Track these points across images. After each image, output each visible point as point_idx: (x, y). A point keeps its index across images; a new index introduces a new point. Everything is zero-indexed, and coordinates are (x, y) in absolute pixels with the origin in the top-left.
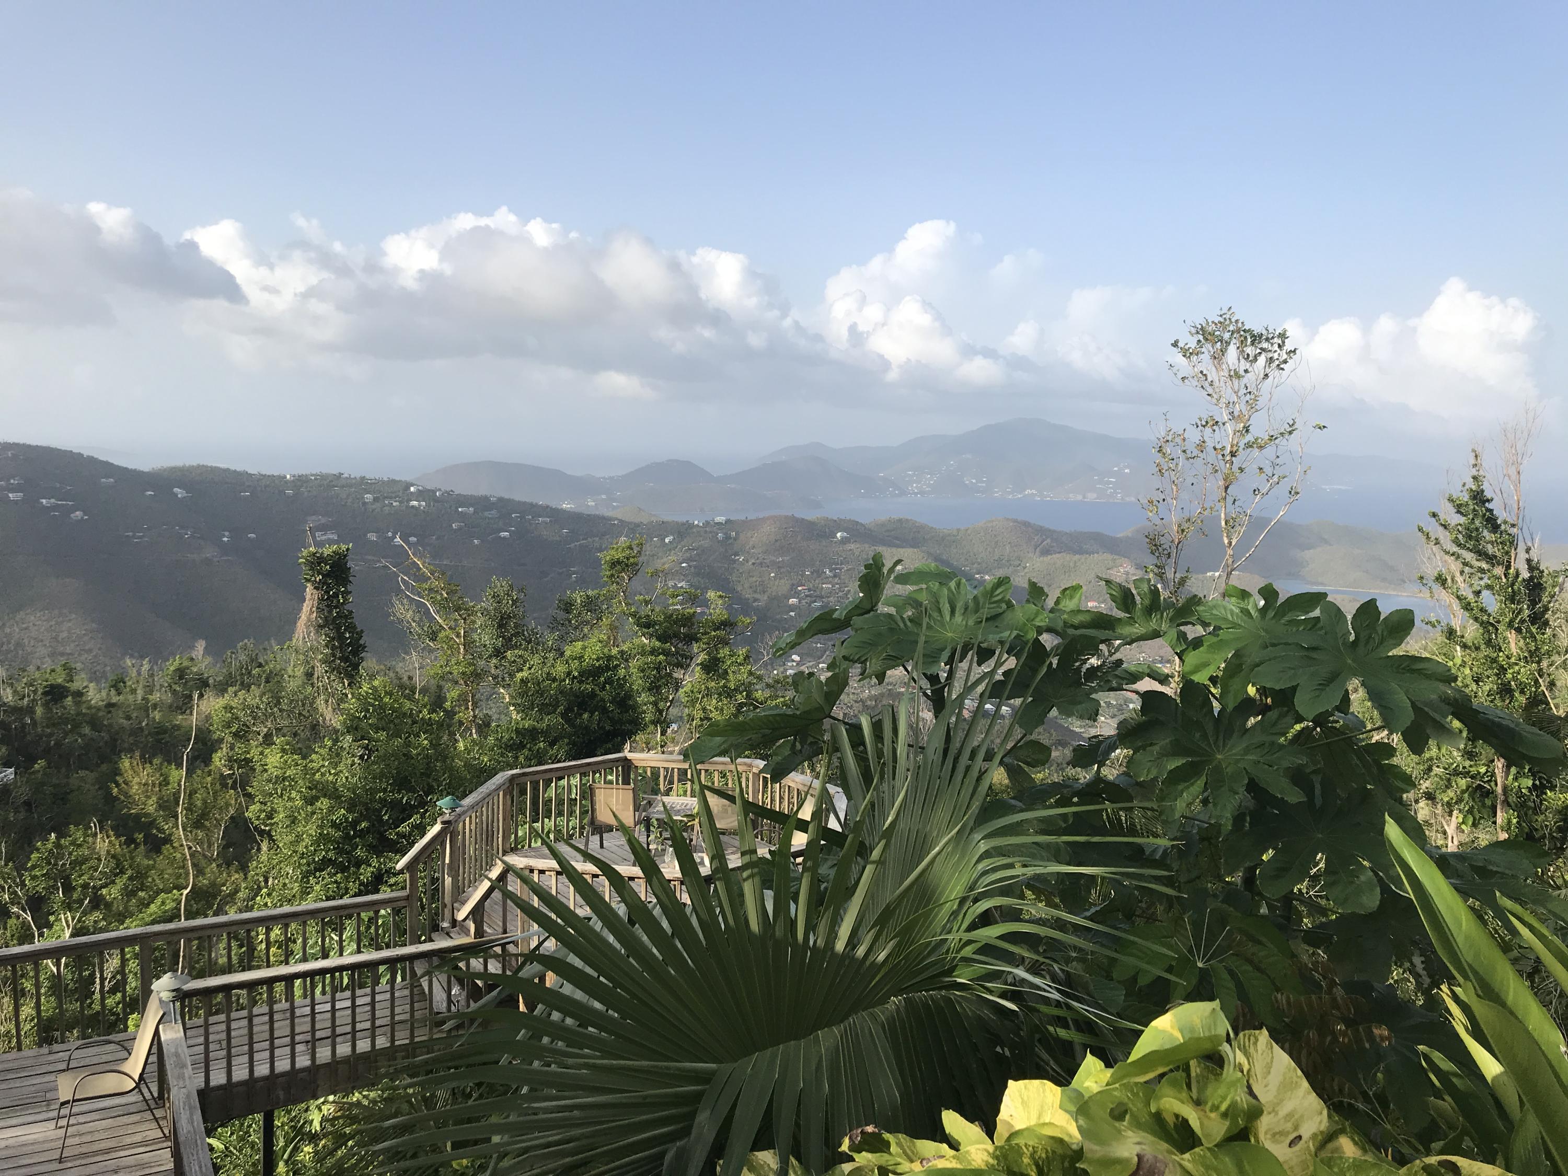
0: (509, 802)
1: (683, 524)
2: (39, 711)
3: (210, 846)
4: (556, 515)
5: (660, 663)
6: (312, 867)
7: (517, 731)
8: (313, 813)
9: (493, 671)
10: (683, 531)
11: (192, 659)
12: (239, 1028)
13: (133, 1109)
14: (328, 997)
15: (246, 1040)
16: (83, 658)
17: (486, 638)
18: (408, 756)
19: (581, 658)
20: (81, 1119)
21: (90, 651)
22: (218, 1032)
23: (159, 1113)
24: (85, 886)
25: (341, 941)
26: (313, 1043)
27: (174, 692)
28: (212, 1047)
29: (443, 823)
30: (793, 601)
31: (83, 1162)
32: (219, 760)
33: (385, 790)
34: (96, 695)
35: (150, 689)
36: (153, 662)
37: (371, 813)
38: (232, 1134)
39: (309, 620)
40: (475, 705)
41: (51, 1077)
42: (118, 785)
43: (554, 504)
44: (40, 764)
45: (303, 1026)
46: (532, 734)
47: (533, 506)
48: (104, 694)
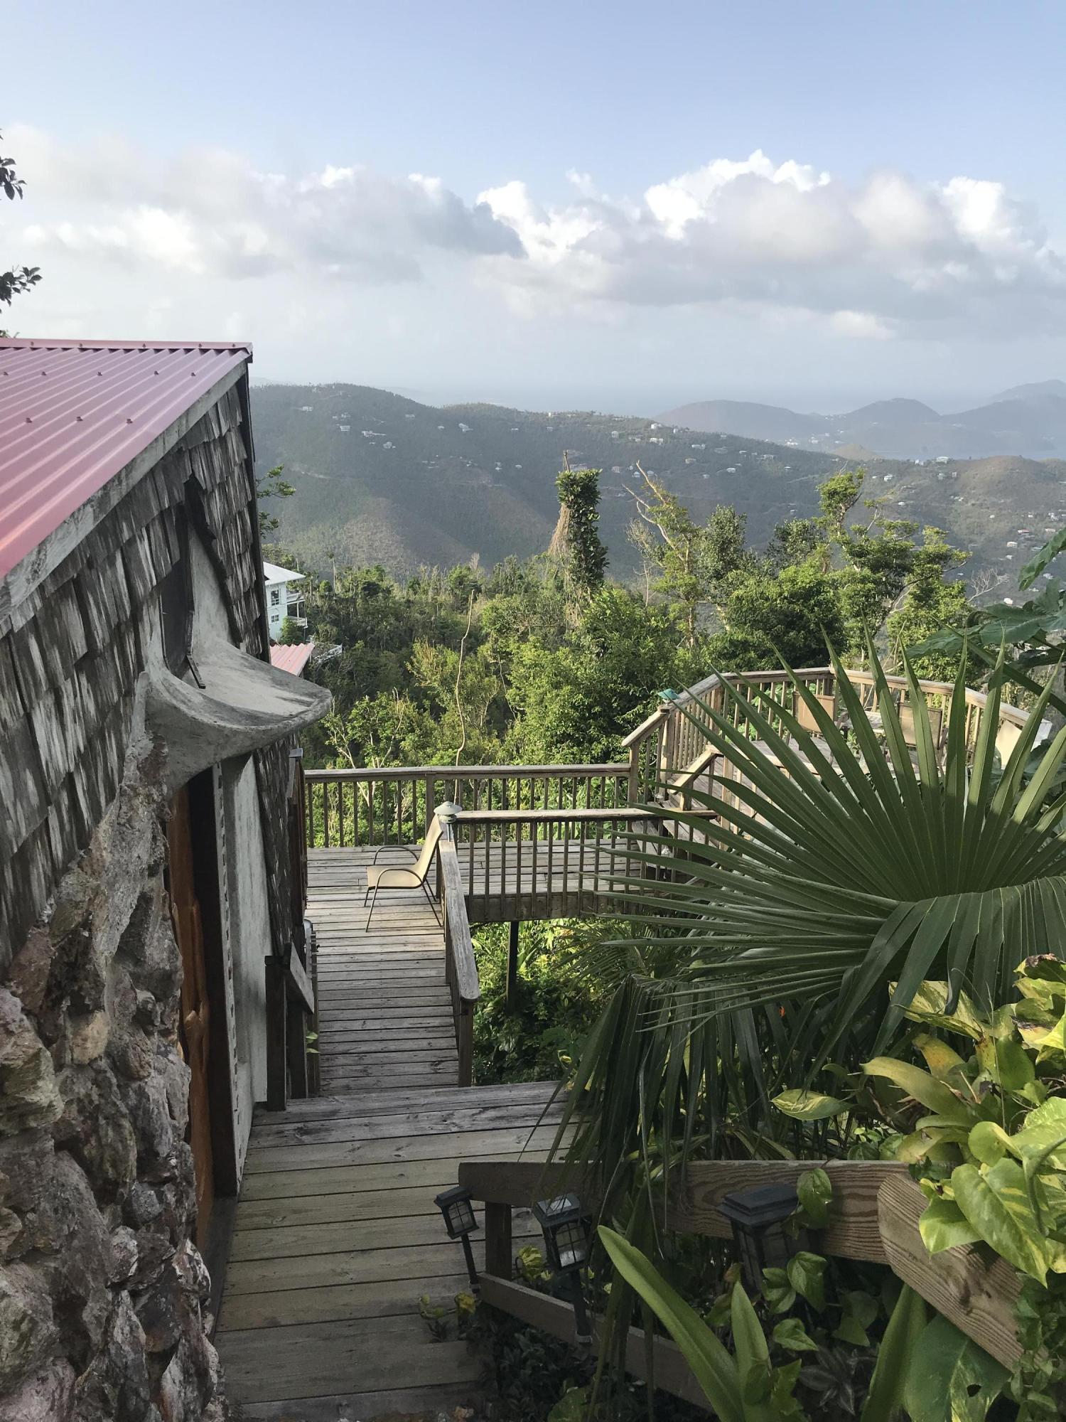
0: (720, 701)
1: (904, 463)
2: (359, 601)
3: (477, 716)
4: (780, 452)
5: (869, 590)
6: (555, 739)
7: (731, 642)
8: (558, 695)
9: (712, 591)
10: (903, 469)
11: (469, 569)
12: (496, 855)
13: (418, 901)
14: (563, 841)
15: (500, 864)
16: (390, 563)
17: (709, 561)
18: (636, 655)
19: (793, 581)
20: (383, 902)
21: (395, 558)
22: (480, 855)
23: (437, 908)
24: (388, 738)
25: (574, 799)
26: (550, 875)
27: (455, 595)
28: (475, 865)
29: (662, 711)
30: (1011, 544)
31: (383, 934)
32: (485, 650)
33: (615, 682)
34: (399, 594)
35: (437, 591)
36: (440, 570)
37: (603, 700)
38: (487, 939)
39: (561, 533)
40: (695, 618)
41: (363, 869)
42: (412, 663)
43: (779, 442)
44: (360, 644)
45: (543, 860)
46: (745, 646)
47: (759, 443)
48: (405, 592)
